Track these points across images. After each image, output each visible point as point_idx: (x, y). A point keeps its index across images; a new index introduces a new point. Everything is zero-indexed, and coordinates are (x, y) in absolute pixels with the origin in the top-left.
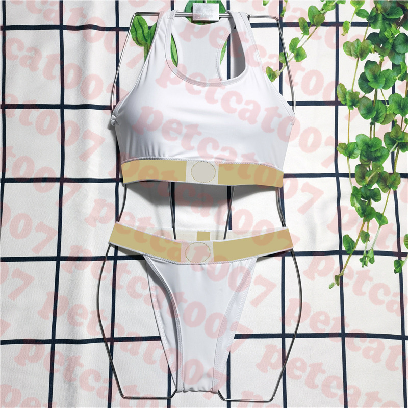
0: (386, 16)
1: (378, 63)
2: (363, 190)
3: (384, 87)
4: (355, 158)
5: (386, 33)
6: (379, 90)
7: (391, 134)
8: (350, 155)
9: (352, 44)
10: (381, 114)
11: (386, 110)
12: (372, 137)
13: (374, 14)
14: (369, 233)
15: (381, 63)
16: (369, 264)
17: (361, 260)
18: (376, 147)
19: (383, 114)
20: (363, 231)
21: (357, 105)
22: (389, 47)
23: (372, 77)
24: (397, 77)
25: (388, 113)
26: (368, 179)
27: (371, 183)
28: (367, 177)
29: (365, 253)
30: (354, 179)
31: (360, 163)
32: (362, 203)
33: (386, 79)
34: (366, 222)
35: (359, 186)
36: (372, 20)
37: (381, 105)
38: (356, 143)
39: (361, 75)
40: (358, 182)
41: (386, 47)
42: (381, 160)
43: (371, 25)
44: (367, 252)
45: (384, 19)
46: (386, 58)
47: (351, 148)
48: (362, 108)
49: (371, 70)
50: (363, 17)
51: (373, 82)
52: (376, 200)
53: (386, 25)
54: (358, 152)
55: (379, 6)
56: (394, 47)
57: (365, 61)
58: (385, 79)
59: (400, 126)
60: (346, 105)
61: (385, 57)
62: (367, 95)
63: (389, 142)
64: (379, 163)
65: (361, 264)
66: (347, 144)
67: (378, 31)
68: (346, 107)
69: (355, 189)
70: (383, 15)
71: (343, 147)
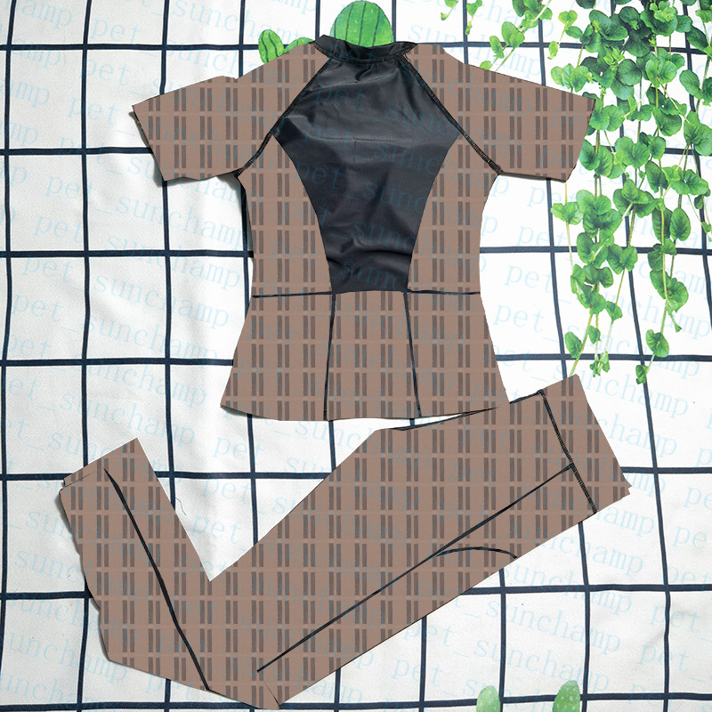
0: (605, 37)
1: (599, 96)
2: (588, 270)
3: (609, 129)
4: (577, 223)
5: (605, 59)
6: (602, 132)
7: (623, 192)
8: (570, 219)
9: (563, 70)
10: (607, 165)
11: (613, 160)
12: (598, 194)
13: (590, 33)
14: (599, 329)
15: (602, 96)
16: (602, 372)
17: (592, 367)
18: (603, 208)
19: (609, 164)
20: (592, 327)
22: (613, 76)
24: (625, 116)
25: (615, 163)
26: (595, 254)
27: (599, 259)
28: (593, 252)
29: (596, 356)
30: (576, 254)
31: (583, 231)
32: (586, 289)
33: (610, 117)
34: (594, 315)
35: (582, 265)
36: (587, 40)
37: (606, 152)
38: (576, 203)
40: (583, 258)
41: (608, 76)
42: (612, 227)
43: (586, 46)
44: (599, 355)
45: (603, 41)
46: (609, 90)
47: (570, 210)
50: (576, 36)
51: (593, 121)
52: (606, 285)
53: (605, 48)
54: (580, 216)
55: (596, 24)
56: (618, 77)
57: (581, 93)
59: (634, 181)
61: (607, 90)
63: (620, 203)
64: (608, 232)
65: (592, 372)
66: (564, 204)
67: (595, 55)
69: (577, 268)
70: (602, 36)
71: (560, 208)
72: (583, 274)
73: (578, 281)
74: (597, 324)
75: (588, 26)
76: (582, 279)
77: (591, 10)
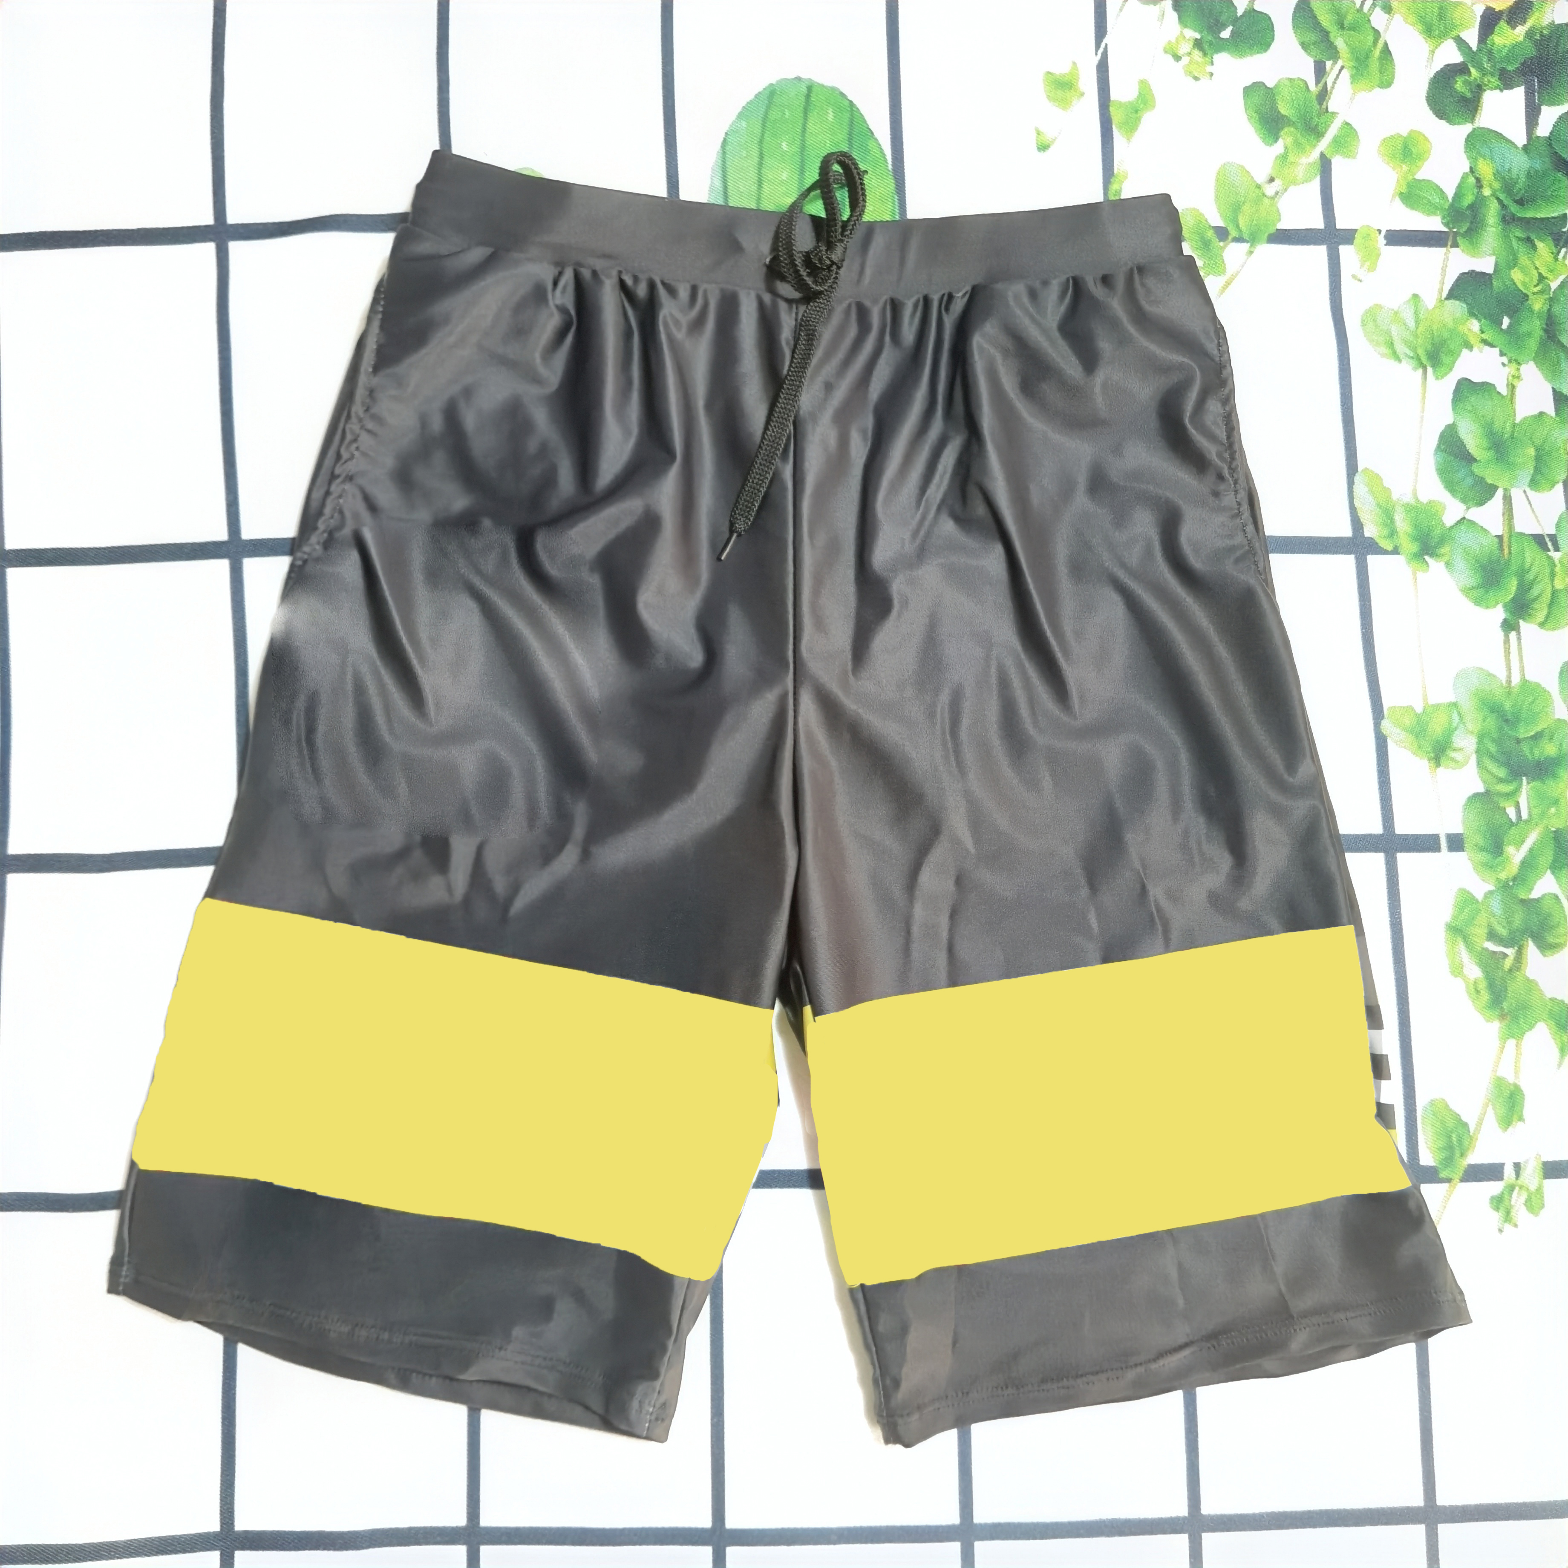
0: (1514, 208)
1: (1502, 388)
2: (1496, 905)
3: (1534, 483)
4: (1459, 765)
5: (1517, 276)
6: (1517, 495)
8: (1438, 753)
9: (1395, 315)
10: (1535, 592)
11: (1553, 575)
12: (1516, 680)
13: (1469, 199)
15: (1512, 388)
18: (1532, 720)
19: (1542, 589)
20: (1502, 1081)
21: (1442, 551)
22: (1535, 328)
23: (1485, 443)
25: (1559, 585)
26: (1515, 856)
27: (1528, 870)
28: (1510, 849)
31: (1479, 787)
32: (1489, 963)
33: (1538, 450)
36: (1461, 222)
37: (1531, 554)
38: (1453, 705)
39: (1442, 436)
40: (1481, 869)
41: (1524, 328)
43: (1460, 240)
44: (1517, 1166)
45: (1508, 220)
46: (1531, 371)
47: (1437, 727)
48: (1462, 563)
49: (1476, 416)
50: (1428, 209)
51: (1489, 461)
52: (1545, 948)
53: (1514, 243)
54: (1466, 743)
55: (1486, 170)
56: (1552, 328)
57: (1450, 381)
58: (1532, 452)
60: (1396, 551)
61: (1523, 367)
62: (1476, 514)
64: (1552, 788)
66: (1418, 707)
67: (1486, 265)
68: (1399, 560)
69: (1464, 898)
70: (1503, 206)
71: (1407, 721)
72: (1482, 919)
73: (1465, 939)
74: (1517, 1071)
75: (1464, 177)
76: (1479, 933)
77: (1467, 128)
